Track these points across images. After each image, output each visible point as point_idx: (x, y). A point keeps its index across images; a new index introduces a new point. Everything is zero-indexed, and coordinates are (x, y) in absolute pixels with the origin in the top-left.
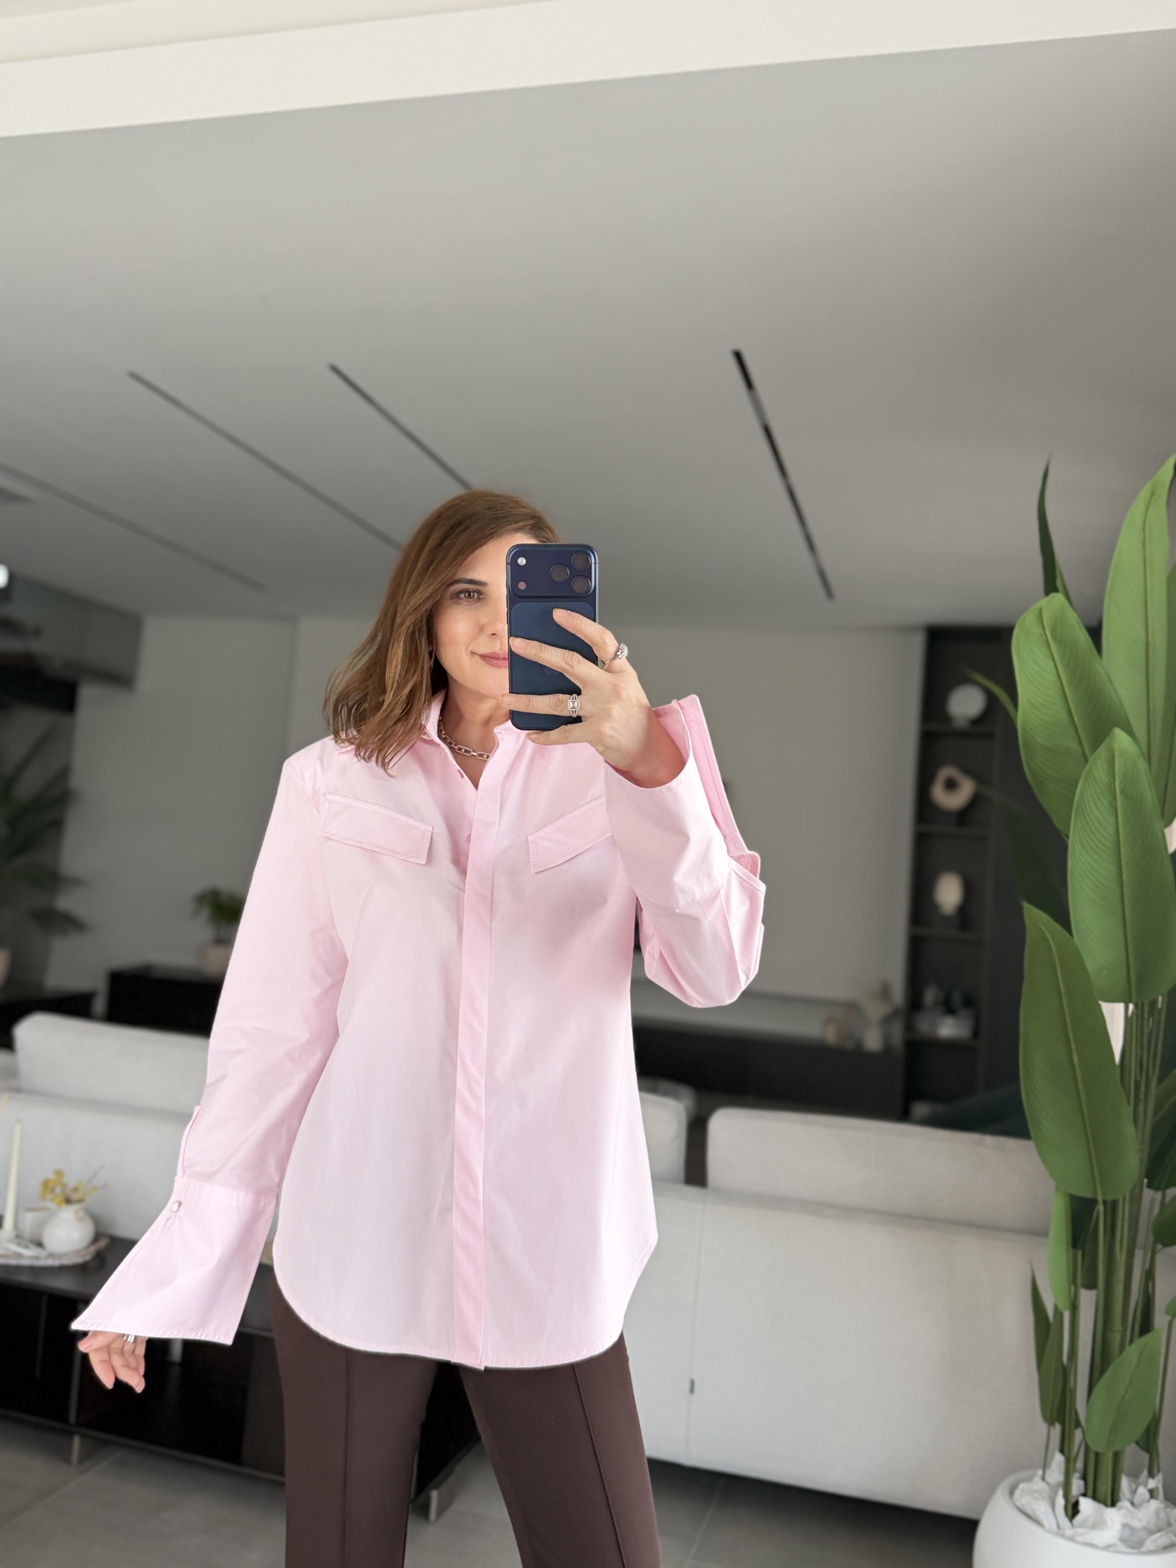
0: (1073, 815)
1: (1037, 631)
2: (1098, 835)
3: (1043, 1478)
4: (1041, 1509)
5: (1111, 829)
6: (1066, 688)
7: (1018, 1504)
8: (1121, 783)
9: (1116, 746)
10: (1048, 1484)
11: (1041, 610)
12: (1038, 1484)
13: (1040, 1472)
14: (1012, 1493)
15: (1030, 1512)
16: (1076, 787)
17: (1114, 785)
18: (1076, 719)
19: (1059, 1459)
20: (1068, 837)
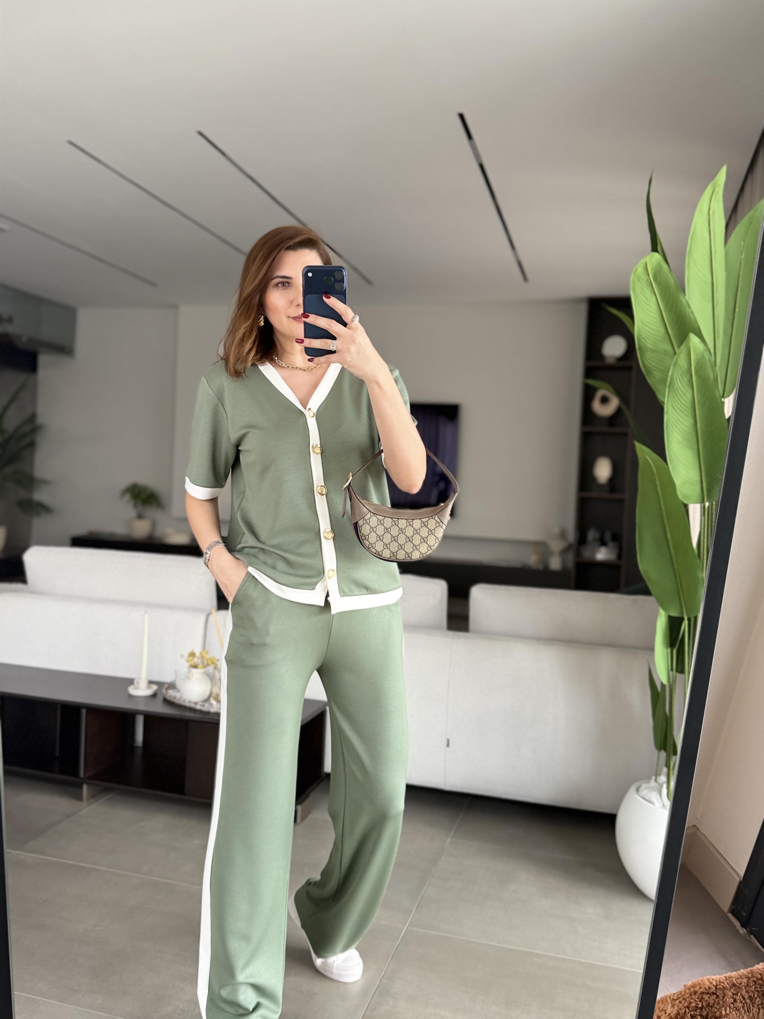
0: (667, 390)
1: (644, 277)
2: (682, 400)
3: (656, 781)
4: (654, 796)
5: (689, 396)
6: (663, 312)
7: (641, 794)
8: (695, 368)
9: (691, 345)
10: (658, 783)
11: (646, 264)
12: (653, 783)
13: (654, 778)
14: (638, 790)
15: (647, 797)
16: (668, 372)
17: (691, 369)
18: (670, 331)
19: (665, 770)
20: (664, 403)
